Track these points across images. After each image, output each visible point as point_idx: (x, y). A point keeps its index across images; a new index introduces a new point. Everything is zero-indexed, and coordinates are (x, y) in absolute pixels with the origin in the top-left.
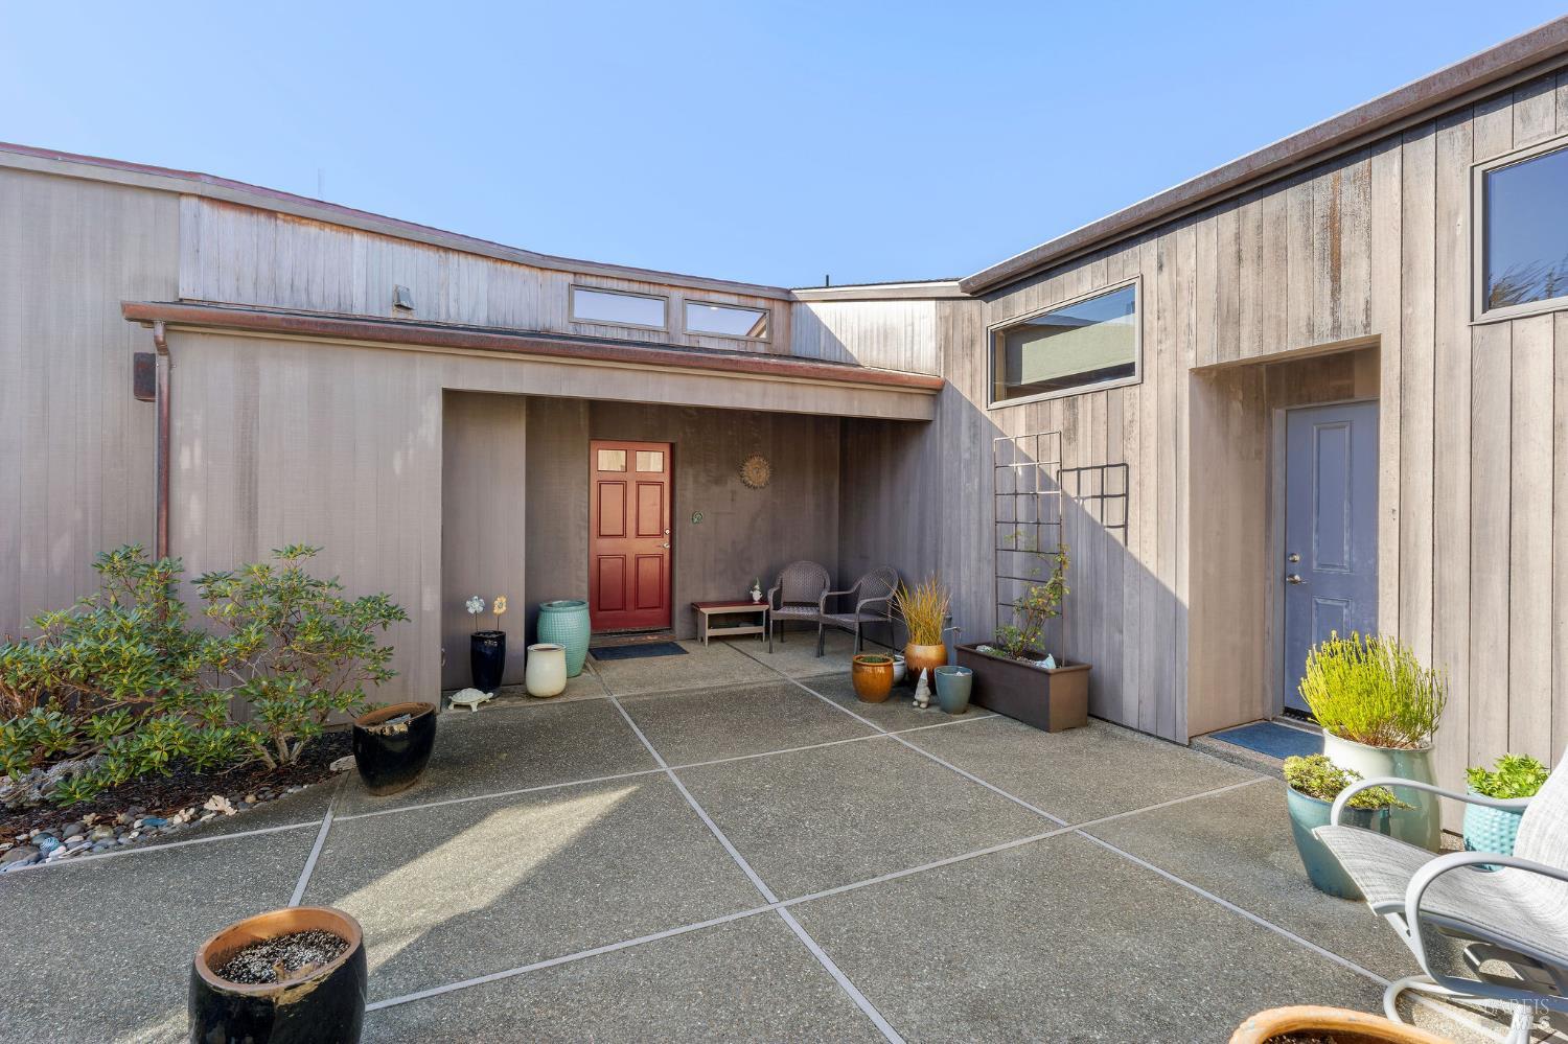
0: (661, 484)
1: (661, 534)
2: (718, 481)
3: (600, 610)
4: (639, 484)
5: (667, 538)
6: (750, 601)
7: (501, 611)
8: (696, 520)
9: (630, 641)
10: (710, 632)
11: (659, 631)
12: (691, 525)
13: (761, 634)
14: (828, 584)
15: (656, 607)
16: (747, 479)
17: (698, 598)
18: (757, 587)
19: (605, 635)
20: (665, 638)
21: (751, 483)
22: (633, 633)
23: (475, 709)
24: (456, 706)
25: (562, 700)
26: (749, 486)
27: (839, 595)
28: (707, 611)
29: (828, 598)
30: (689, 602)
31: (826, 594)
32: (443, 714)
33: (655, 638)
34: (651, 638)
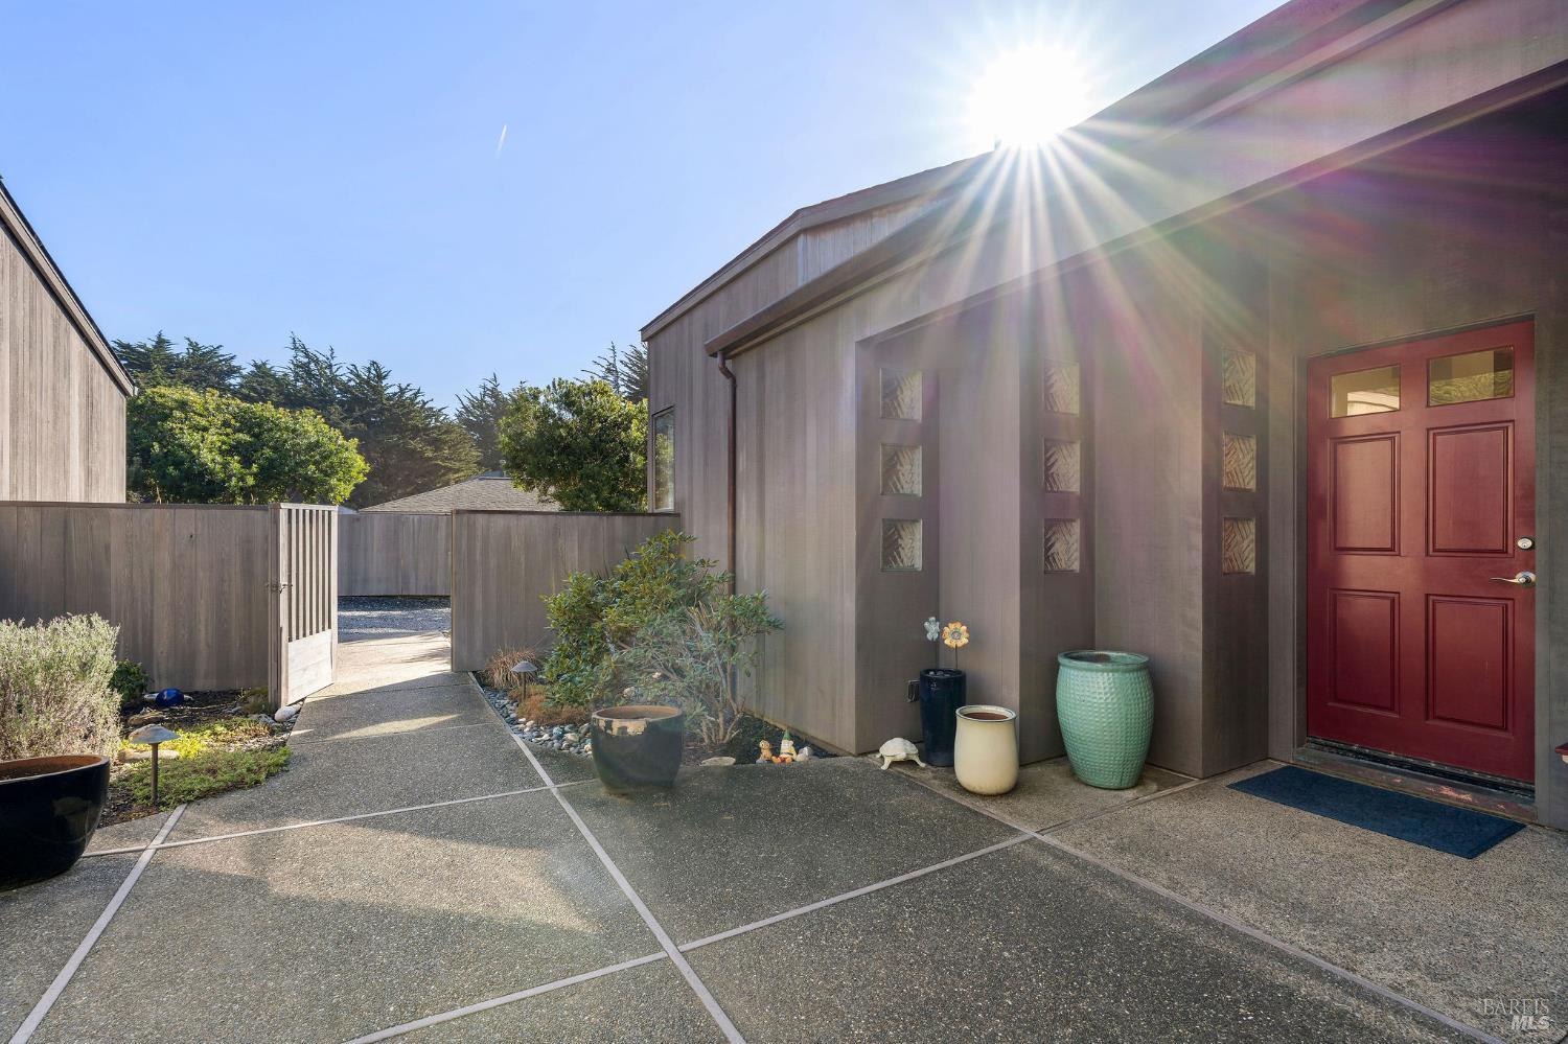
1: (1506, 552)
3: (1336, 700)
7: (959, 643)
11: (1495, 785)
15: (1491, 726)
19: (1344, 752)
20: (1499, 808)
32: (860, 759)
33: (1467, 797)
34: (1452, 794)
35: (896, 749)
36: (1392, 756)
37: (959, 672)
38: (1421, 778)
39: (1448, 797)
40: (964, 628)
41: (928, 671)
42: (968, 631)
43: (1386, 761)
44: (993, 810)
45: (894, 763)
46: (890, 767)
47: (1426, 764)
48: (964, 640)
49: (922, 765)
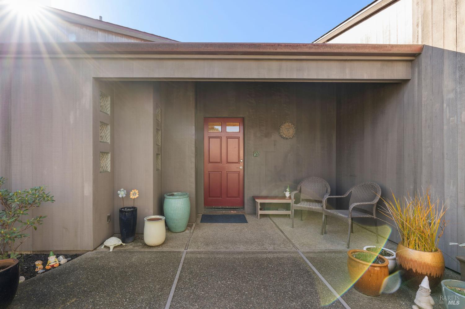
0: (238, 138)
1: (238, 162)
2: (267, 135)
3: (210, 197)
4: (228, 138)
5: (242, 164)
6: (284, 197)
7: (135, 197)
8: (255, 155)
9: (222, 213)
10: (260, 212)
11: (237, 209)
12: (253, 157)
13: (289, 215)
14: (329, 190)
15: (236, 197)
16: (282, 134)
17: (256, 194)
18: (288, 190)
19: (212, 208)
20: (240, 212)
21: (284, 136)
22: (225, 208)
23: (111, 250)
24: (105, 246)
25: (159, 249)
26: (284, 138)
27: (337, 198)
28: (259, 201)
29: (329, 200)
30: (252, 196)
31: (327, 196)
32: (94, 251)
33: (235, 212)
34: (233, 212)
35: (113, 242)
36: (220, 207)
37: (135, 208)
38: (227, 210)
39: (232, 213)
40: (137, 191)
41: (122, 209)
42: (138, 192)
43: (220, 208)
44: (165, 249)
45: (115, 247)
46: (113, 249)
47: (226, 207)
48: (137, 196)
49: (124, 244)
